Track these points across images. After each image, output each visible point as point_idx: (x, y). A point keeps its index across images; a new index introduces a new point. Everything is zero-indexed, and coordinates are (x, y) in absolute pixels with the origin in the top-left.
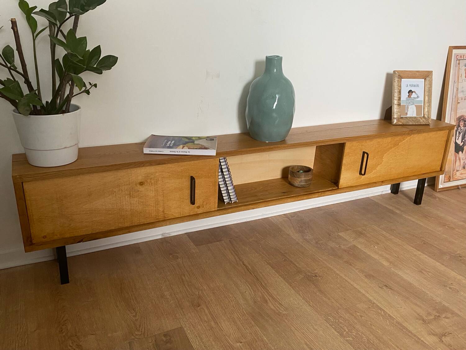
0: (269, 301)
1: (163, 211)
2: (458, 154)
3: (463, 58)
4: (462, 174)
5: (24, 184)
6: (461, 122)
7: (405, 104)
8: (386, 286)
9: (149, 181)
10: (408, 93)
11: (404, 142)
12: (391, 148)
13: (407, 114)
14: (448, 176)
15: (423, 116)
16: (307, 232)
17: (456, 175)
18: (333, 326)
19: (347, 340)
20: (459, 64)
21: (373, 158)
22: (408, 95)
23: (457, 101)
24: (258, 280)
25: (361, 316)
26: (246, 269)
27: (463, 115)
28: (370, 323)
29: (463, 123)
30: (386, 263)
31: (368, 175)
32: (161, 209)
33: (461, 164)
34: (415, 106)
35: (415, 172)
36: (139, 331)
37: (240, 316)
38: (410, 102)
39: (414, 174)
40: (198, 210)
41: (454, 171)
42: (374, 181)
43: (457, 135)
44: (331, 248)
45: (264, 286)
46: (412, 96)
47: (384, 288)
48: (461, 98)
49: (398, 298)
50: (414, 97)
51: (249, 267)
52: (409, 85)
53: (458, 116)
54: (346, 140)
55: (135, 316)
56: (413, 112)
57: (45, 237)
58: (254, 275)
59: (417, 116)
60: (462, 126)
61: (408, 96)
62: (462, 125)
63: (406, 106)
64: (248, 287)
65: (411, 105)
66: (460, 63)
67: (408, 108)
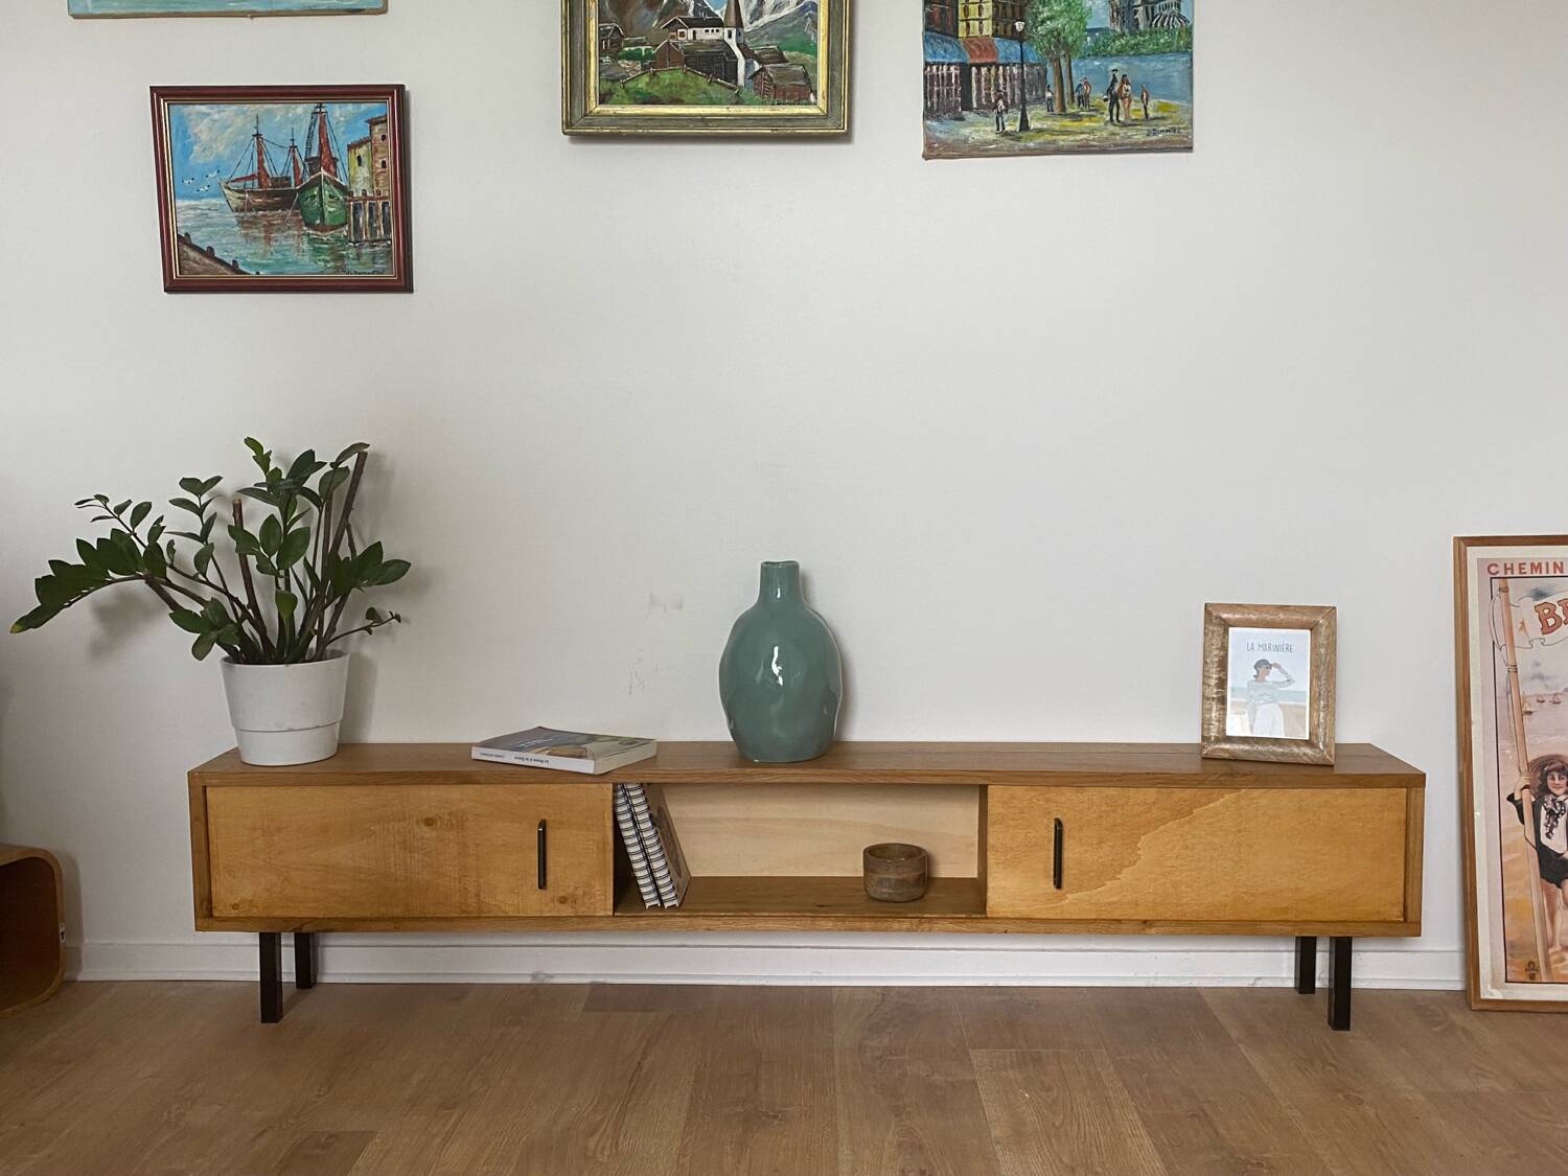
0: (599, 1133)
1: (478, 895)
2: (1559, 886)
3: (1521, 573)
5: (208, 789)
6: (1553, 779)
9: (445, 818)
10: (1256, 667)
11: (1214, 808)
12: (1164, 821)
13: (1251, 728)
14: (1524, 961)
15: (1307, 738)
17: (1564, 963)
20: (1505, 590)
21: (1099, 844)
22: (1256, 674)
23: (1521, 707)
24: (631, 1095)
26: (630, 1072)
27: (1560, 756)
29: (1564, 781)
30: (998, 1132)
31: (1088, 893)
32: (472, 889)
34: (1280, 706)
35: (1284, 910)
36: (297, 1118)
37: (504, 1143)
38: (1261, 695)
39: (1285, 917)
40: (563, 907)
41: (1548, 945)
42: (1116, 915)
43: (1543, 820)
44: (903, 1074)
45: (627, 1107)
46: (1267, 678)
48: (1535, 699)
50: (1275, 682)
51: (645, 1070)
52: (1256, 647)
53: (1534, 757)
54: (988, 778)
56: (1273, 722)
57: (236, 906)
58: (633, 1084)
60: (1561, 791)
61: (1255, 676)
62: (1558, 787)
63: (1248, 706)
65: (1267, 702)
66: (1507, 587)
67: (1254, 710)
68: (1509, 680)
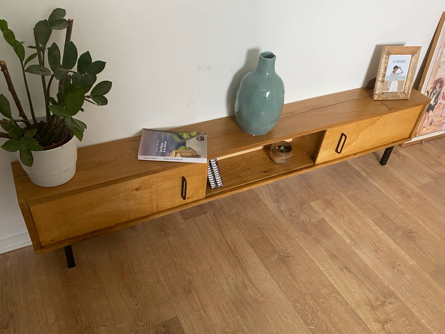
0: (248, 287)
1: (157, 206)
4: (427, 129)
5: (30, 207)
6: (438, 84)
7: (389, 80)
8: (346, 267)
9: (144, 186)
10: (394, 69)
12: (368, 126)
13: (388, 89)
15: (403, 91)
16: (282, 201)
17: (422, 131)
18: (300, 314)
19: (310, 329)
21: (350, 137)
22: (393, 71)
23: (439, 65)
24: (239, 262)
25: (323, 303)
26: (228, 249)
27: (441, 78)
28: (329, 309)
29: (440, 85)
30: (348, 241)
31: (343, 152)
32: (155, 205)
33: (429, 121)
34: (398, 81)
35: (386, 142)
36: (141, 321)
37: (224, 304)
38: (393, 78)
39: (385, 144)
41: (420, 127)
42: (348, 154)
44: (303, 221)
45: (244, 269)
46: (396, 72)
47: (344, 270)
48: (443, 62)
49: (354, 281)
50: (398, 73)
51: (232, 246)
52: (395, 61)
53: (436, 79)
54: (328, 127)
55: (137, 305)
56: (395, 87)
57: (52, 240)
58: (235, 256)
62: (438, 87)
63: (389, 82)
64: (231, 270)
65: (394, 80)
67: (391, 83)
68: (439, 58)
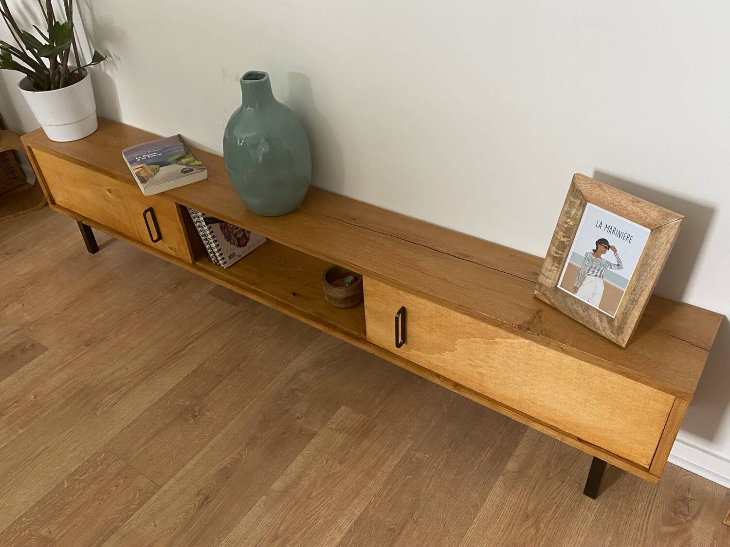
7: (579, 266)
8: (206, 499)
10: (598, 243)
11: (512, 343)
12: (474, 336)
13: (576, 290)
15: (614, 317)
22: (595, 249)
25: (117, 486)
28: (106, 497)
34: (605, 284)
40: (171, 251)
46: (602, 256)
47: (201, 497)
50: (607, 261)
52: (603, 226)
56: (594, 294)
57: (61, 203)
59: (599, 308)
61: (593, 250)
63: (580, 272)
65: (595, 276)
67: (584, 278)
